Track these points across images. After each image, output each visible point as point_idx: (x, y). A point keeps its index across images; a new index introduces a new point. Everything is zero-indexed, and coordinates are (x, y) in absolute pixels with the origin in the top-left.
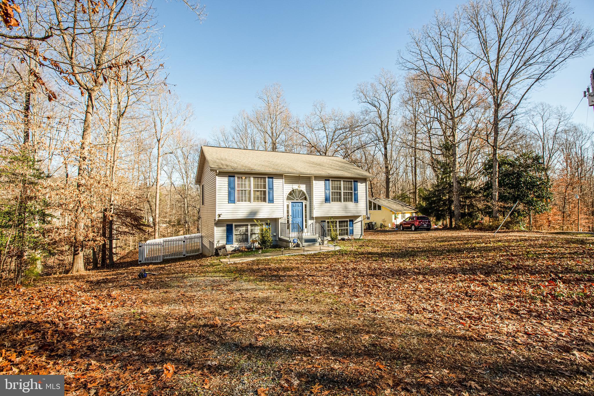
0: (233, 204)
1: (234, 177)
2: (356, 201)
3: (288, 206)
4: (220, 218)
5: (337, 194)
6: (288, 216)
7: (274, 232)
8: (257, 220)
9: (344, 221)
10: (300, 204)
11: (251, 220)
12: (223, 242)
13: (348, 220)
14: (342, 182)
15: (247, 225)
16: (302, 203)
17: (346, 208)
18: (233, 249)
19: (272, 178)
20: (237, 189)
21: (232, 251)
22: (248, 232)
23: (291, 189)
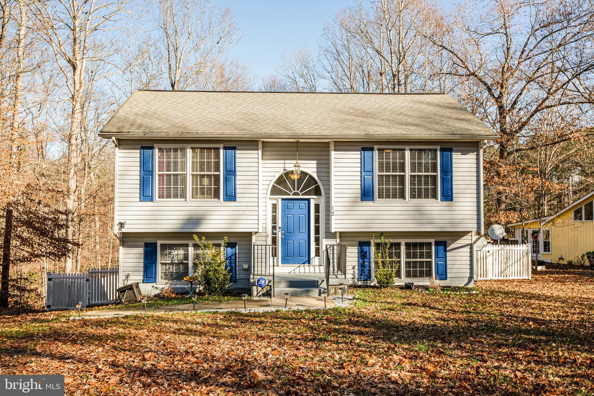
0: (150, 204)
1: (152, 148)
2: (448, 196)
3: (274, 206)
4: (123, 230)
5: (394, 181)
6: (274, 228)
7: (245, 262)
8: (200, 235)
9: (421, 245)
10: (304, 204)
11: (189, 235)
12: (137, 278)
13: (433, 241)
14: (407, 153)
15: (187, 245)
16: (309, 200)
17: (419, 211)
18: (158, 292)
19: (234, 148)
20: (157, 172)
21: (155, 296)
22: (187, 259)
23: (282, 171)
